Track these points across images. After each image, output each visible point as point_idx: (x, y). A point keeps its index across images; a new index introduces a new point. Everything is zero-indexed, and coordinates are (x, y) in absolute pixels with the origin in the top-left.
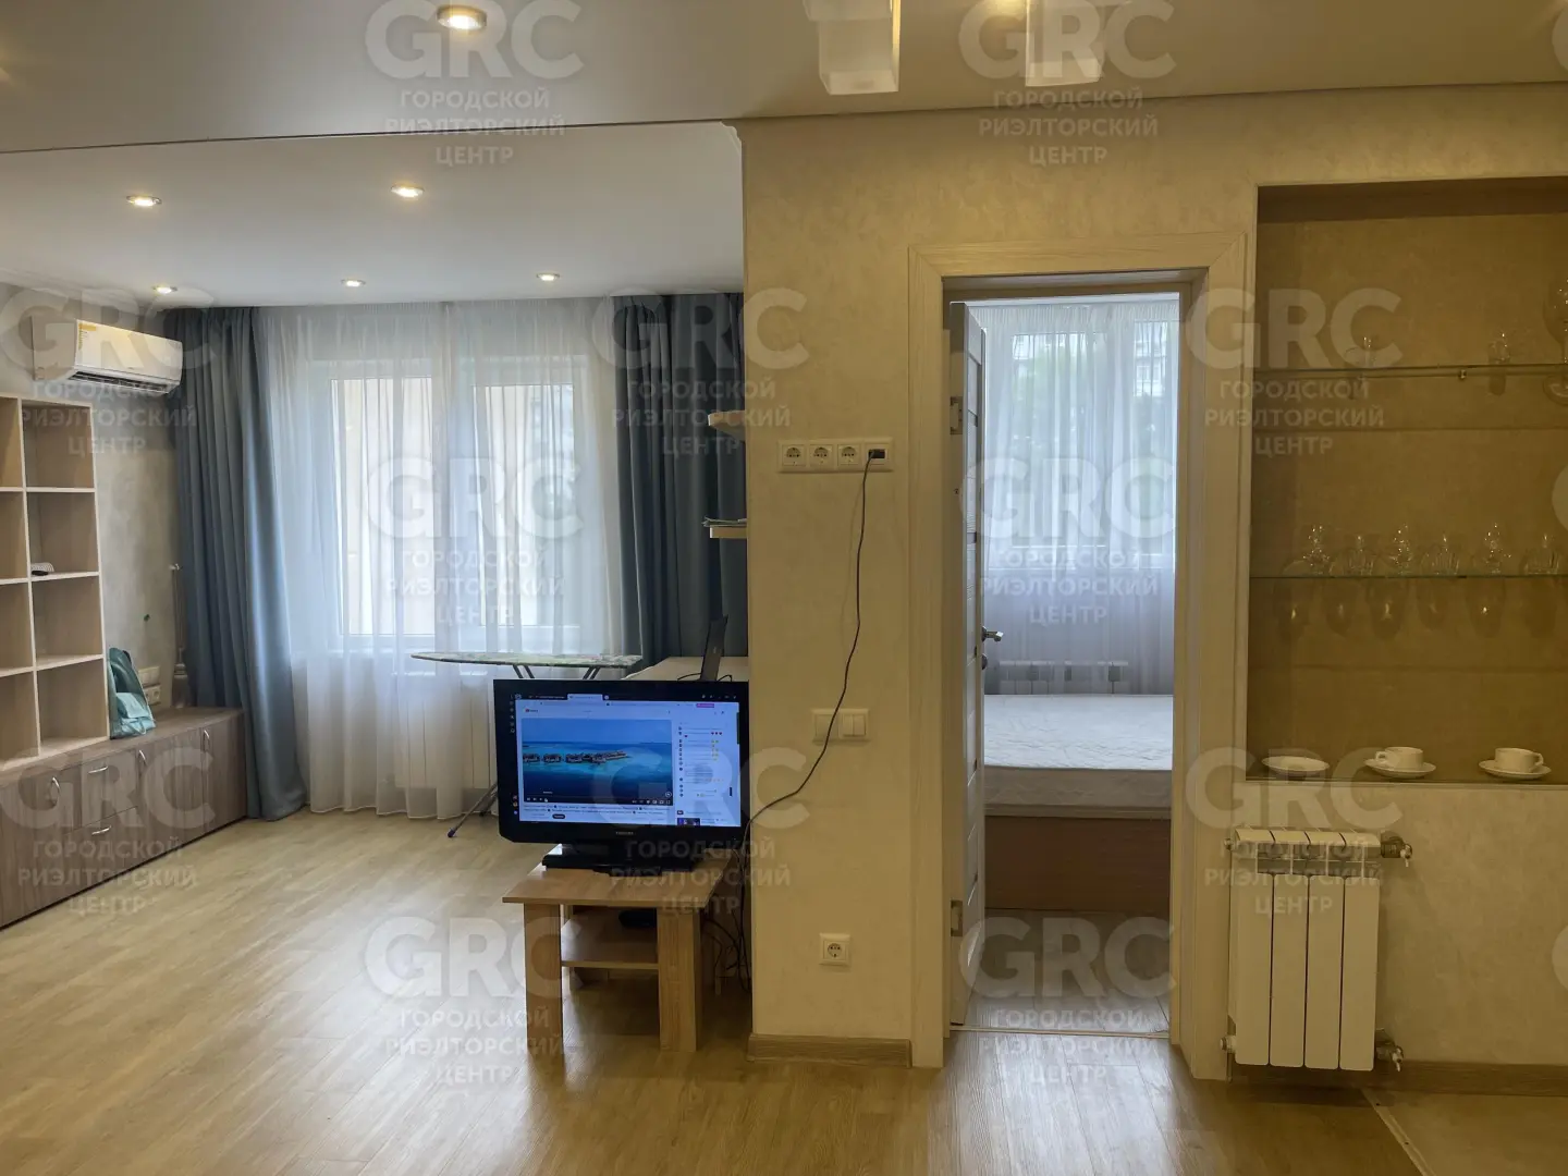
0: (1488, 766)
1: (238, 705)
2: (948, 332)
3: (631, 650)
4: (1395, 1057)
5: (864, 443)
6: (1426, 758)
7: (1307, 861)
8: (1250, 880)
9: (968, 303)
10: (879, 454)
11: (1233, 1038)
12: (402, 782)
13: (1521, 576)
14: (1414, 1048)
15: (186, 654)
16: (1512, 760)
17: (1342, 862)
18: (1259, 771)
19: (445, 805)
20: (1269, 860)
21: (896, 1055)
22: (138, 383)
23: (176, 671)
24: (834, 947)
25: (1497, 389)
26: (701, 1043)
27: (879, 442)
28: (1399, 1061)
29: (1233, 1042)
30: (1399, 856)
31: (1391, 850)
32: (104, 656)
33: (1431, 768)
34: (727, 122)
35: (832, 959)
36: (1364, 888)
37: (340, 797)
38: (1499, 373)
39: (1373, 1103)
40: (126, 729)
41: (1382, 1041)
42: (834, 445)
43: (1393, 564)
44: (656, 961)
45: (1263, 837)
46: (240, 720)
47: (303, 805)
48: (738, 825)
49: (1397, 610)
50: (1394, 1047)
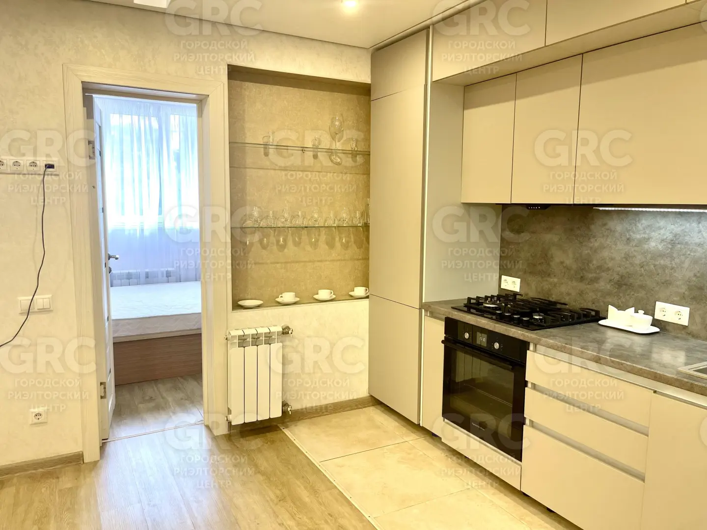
0: (316, 297)
2: (85, 108)
4: (289, 409)
5: (42, 160)
6: (296, 296)
7: (256, 340)
8: (236, 352)
9: (94, 96)
10: (51, 166)
11: (230, 415)
13: (325, 227)
14: (295, 406)
16: (324, 294)
17: (269, 339)
18: (236, 306)
20: (243, 341)
21: (76, 460)
24: (38, 415)
27: (51, 161)
28: (290, 410)
29: (230, 417)
30: (288, 333)
31: (286, 331)
33: (298, 299)
35: (37, 421)
36: (277, 348)
38: (315, 151)
39: (281, 428)
41: (285, 405)
42: (25, 161)
43: (283, 223)
45: (241, 333)
49: (285, 240)
50: (288, 406)
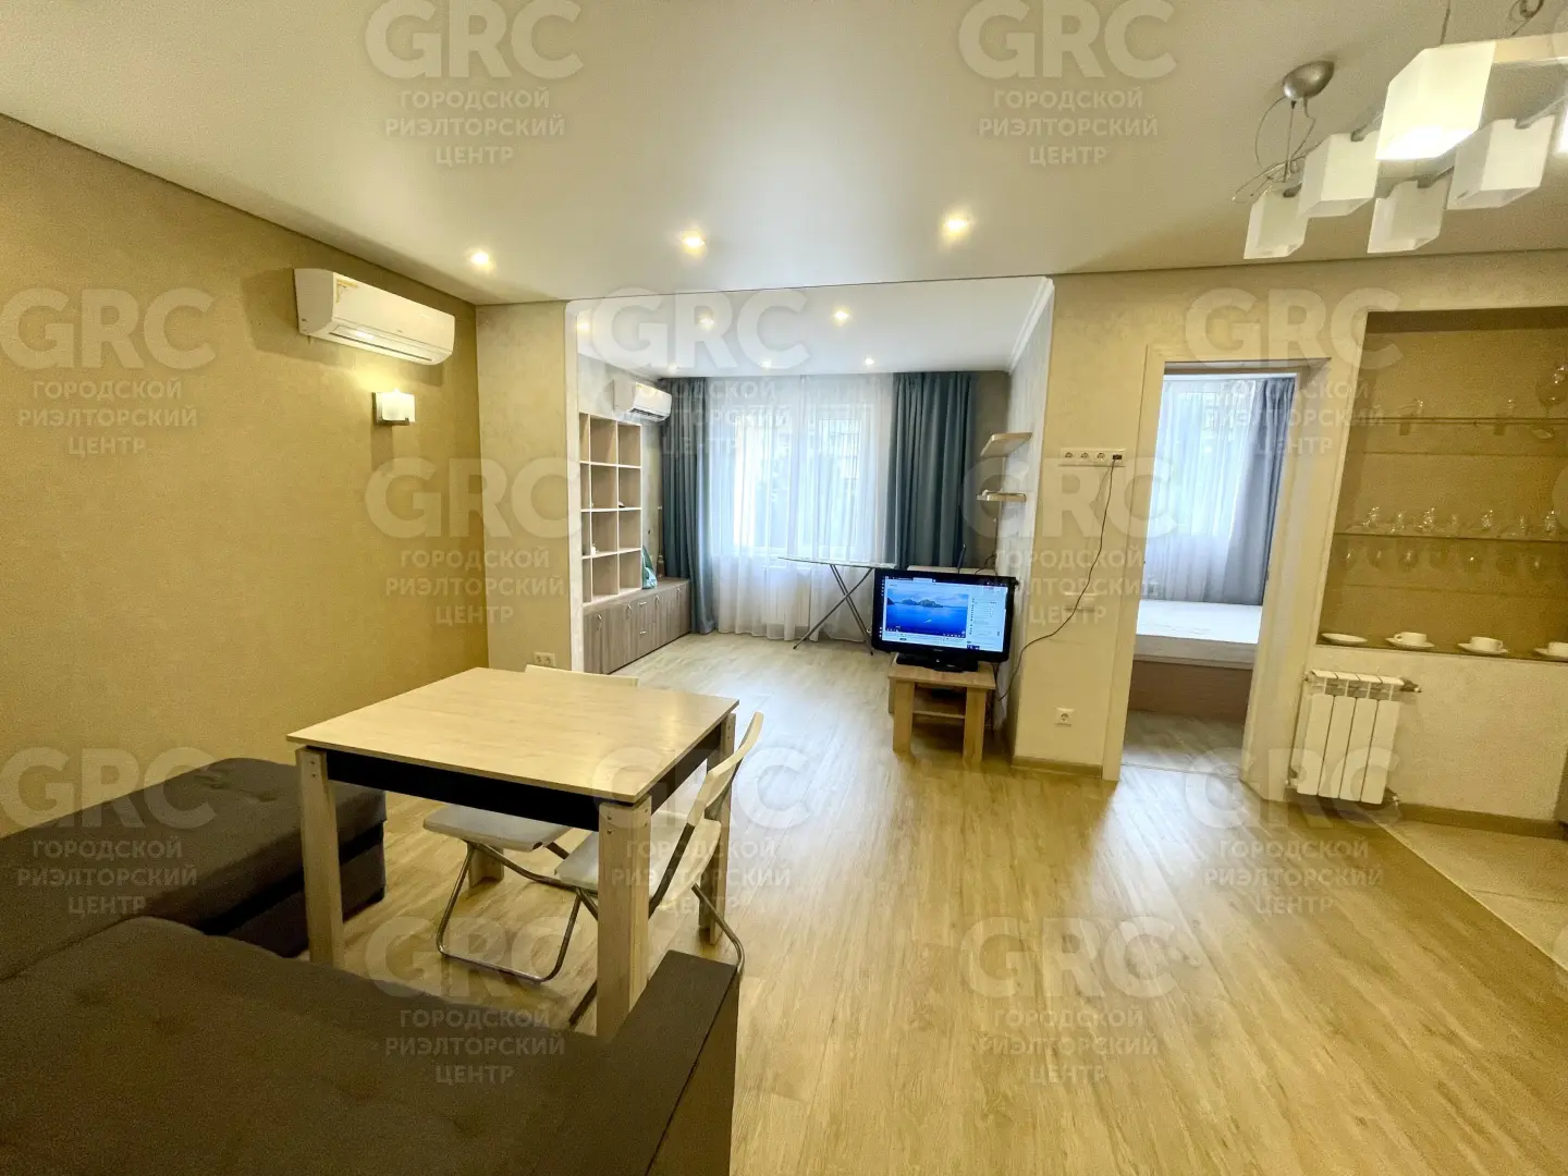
0: (1466, 646)
1: (688, 577)
3: (889, 559)
4: (1396, 799)
5: (1110, 451)
6: (1428, 640)
7: (1355, 690)
8: (1319, 701)
10: (1119, 457)
11: (1295, 780)
12: (764, 620)
13: (1500, 540)
14: (1403, 797)
15: (663, 550)
16: (1483, 643)
17: (1377, 691)
18: (1323, 640)
19: (788, 633)
20: (1334, 687)
21: (1095, 772)
22: (649, 414)
23: (659, 558)
24: (1065, 715)
25: (1499, 431)
26: (984, 757)
27: (1118, 451)
28: (1398, 801)
29: (1295, 782)
30: (1413, 690)
31: (1408, 687)
32: (641, 549)
33: (1430, 645)
34: (1048, 276)
35: (1062, 721)
36: (1390, 709)
37: (733, 627)
38: (1500, 424)
40: (648, 585)
41: (1388, 792)
42: (1093, 451)
43: (1420, 530)
44: (964, 713)
45: (1330, 675)
46: (690, 583)
47: (715, 628)
48: (1001, 650)
49: (1415, 557)
50: (1395, 794)
